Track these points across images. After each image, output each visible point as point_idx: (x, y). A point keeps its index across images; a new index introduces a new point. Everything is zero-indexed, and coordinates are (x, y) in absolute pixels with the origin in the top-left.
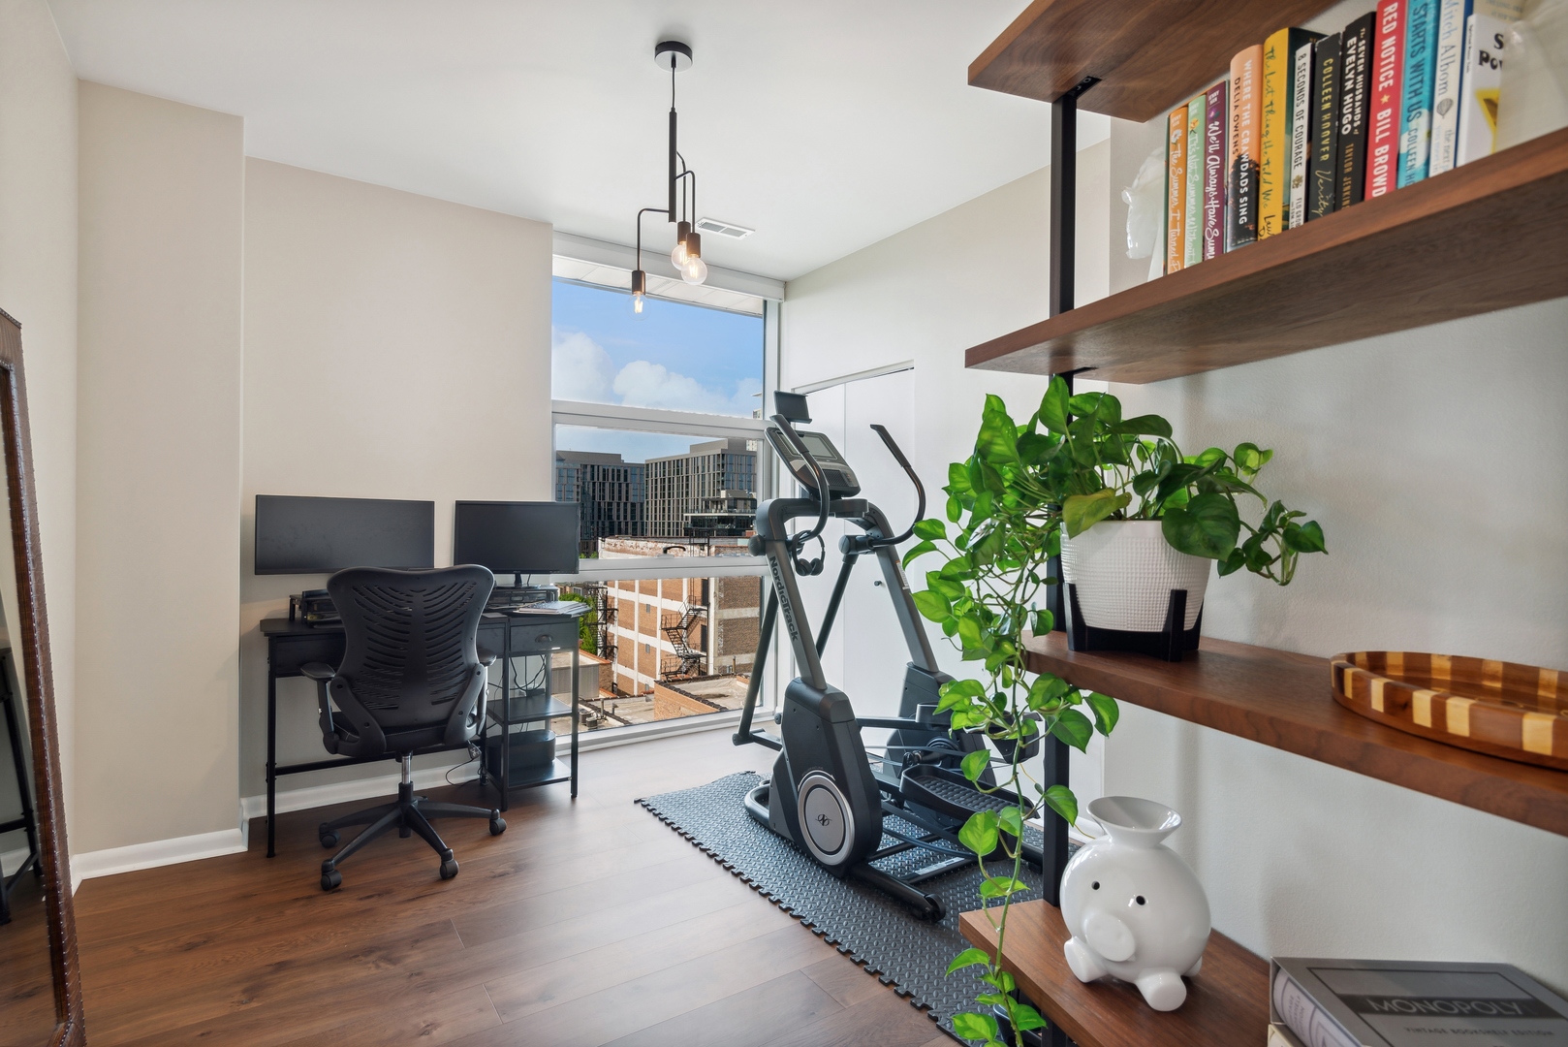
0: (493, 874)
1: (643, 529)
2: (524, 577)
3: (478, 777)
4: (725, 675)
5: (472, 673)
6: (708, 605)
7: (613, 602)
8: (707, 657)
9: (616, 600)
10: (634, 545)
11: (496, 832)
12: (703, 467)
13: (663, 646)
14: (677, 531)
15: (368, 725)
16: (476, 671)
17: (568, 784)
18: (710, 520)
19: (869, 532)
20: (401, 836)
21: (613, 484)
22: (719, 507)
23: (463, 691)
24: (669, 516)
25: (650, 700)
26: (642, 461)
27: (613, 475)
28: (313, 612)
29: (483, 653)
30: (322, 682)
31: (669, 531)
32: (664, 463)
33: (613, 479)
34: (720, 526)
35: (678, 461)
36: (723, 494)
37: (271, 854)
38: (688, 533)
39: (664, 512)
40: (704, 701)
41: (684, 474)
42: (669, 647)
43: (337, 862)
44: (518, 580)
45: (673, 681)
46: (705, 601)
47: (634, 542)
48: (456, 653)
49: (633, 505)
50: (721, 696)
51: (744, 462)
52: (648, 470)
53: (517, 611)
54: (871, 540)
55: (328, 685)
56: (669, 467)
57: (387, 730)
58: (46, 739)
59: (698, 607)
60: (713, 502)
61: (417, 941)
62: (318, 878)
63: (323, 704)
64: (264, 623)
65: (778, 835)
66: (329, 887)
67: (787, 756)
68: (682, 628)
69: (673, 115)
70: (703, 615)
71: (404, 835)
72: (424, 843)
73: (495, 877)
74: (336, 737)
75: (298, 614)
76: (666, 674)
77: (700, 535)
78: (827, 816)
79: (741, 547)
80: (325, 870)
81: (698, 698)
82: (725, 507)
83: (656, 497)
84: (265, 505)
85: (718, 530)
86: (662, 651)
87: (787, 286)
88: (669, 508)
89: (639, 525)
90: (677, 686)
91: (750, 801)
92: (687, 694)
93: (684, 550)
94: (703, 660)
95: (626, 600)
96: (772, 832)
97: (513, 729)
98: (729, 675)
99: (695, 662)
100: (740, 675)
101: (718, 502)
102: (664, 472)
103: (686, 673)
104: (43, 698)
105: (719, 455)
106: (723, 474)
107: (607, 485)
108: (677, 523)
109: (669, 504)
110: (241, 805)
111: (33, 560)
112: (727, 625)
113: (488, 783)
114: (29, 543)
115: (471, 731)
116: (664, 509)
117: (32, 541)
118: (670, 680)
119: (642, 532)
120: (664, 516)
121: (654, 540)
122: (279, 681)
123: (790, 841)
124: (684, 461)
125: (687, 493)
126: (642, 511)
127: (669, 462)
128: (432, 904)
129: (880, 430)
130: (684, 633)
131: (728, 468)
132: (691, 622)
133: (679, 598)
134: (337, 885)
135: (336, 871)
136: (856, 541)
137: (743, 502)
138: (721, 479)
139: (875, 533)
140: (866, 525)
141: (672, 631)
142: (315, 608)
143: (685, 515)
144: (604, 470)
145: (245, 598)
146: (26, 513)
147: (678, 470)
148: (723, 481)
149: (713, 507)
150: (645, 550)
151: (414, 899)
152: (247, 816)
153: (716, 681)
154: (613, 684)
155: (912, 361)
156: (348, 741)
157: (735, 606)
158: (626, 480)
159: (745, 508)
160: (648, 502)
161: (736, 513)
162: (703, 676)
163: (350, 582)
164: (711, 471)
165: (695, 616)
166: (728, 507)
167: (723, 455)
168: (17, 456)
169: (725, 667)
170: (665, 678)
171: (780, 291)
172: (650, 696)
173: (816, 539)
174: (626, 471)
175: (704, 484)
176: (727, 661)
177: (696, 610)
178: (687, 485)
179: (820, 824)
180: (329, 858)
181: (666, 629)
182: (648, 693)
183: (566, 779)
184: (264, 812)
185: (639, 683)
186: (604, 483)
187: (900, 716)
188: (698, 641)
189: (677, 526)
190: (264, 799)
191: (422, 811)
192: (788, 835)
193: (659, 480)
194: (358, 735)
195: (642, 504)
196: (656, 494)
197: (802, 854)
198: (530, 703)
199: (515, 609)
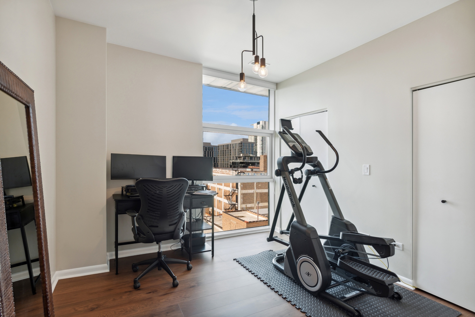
0: (190, 286)
1: (217, 165)
2: (195, 182)
3: (180, 247)
4: (244, 210)
5: (182, 215)
6: (238, 189)
7: (209, 187)
8: (238, 204)
9: (210, 187)
10: (215, 170)
11: (189, 269)
12: (235, 147)
13: (225, 201)
14: (228, 166)
15: (149, 233)
16: (183, 215)
17: (211, 252)
18: (238, 163)
19: (315, 168)
20: (159, 270)
21: (208, 152)
22: (240, 159)
23: (179, 221)
24: (225, 161)
25: (221, 217)
26: (217, 145)
27: (208, 149)
28: (129, 192)
29: (185, 208)
30: (133, 217)
31: (225, 166)
32: (223, 145)
33: (208, 150)
34: (240, 165)
35: (228, 145)
36: (241, 155)
37: (117, 274)
38: (231, 167)
39: (223, 160)
40: (238, 218)
41: (230, 149)
42: (226, 201)
43: (139, 279)
44: (193, 182)
45: (228, 212)
46: (237, 188)
47: (215, 169)
48: (177, 208)
49: (214, 158)
50: (242, 217)
51: (247, 145)
52: (219, 148)
53: (194, 193)
54: (317, 172)
55: (135, 218)
56: (225, 147)
57: (155, 234)
58: (43, 241)
59: (235, 189)
60: (238, 157)
61: (168, 313)
62: (132, 284)
63: (133, 224)
64: (114, 196)
65: (287, 276)
66: (136, 288)
67: (291, 248)
68: (230, 195)
69: (254, 16)
70: (236, 192)
71: (159, 269)
72: (165, 272)
73: (191, 287)
74: (138, 236)
75: (124, 193)
76: (226, 209)
77: (234, 167)
78: (310, 273)
79: (248, 171)
80: (135, 282)
81: (236, 217)
82: (242, 159)
83: (221, 156)
84: (114, 157)
85: (240, 166)
86: (224, 202)
87: (277, 85)
88: (225, 159)
89: (216, 164)
90: (229, 213)
91: (274, 261)
92: (232, 216)
93: (244, 173)
94: (236, 205)
95: (213, 187)
96: (285, 275)
97: (193, 233)
98: (245, 210)
99: (234, 206)
100: (248, 211)
101: (240, 157)
102: (223, 148)
103: (231, 209)
104: (42, 226)
105: (240, 143)
106: (241, 149)
107: (207, 152)
108: (228, 164)
109: (225, 158)
110: (107, 255)
111: (38, 176)
112: (244, 195)
113: (184, 250)
114: (36, 170)
115: (181, 235)
116: (223, 159)
117: (38, 169)
118: (227, 211)
119: (217, 166)
120: (223, 161)
121: (221, 169)
122: (119, 215)
123: (292, 279)
124: (230, 145)
125: (230, 155)
126: (217, 160)
127: (225, 145)
128: (171, 297)
129: (320, 132)
130: (230, 197)
131: (243, 147)
132: (233, 194)
133: (229, 186)
134: (139, 287)
135: (138, 282)
136: (311, 171)
137: (247, 157)
138: (241, 150)
139: (317, 169)
140: (314, 166)
141: (227, 196)
142: (130, 191)
143: (230, 161)
144: (206, 148)
145: (108, 187)
146: (36, 158)
147: (228, 148)
148: (241, 151)
149: (238, 159)
150: (219, 172)
151: (164, 295)
152: (109, 258)
153: (241, 212)
154: (210, 212)
155: (326, 108)
156: (142, 238)
157: (246, 189)
158: (212, 150)
159: (248, 159)
160: (219, 157)
161: (245, 161)
162: (237, 210)
163: (142, 183)
164: (238, 148)
165: (234, 192)
166: (243, 159)
167: (241, 143)
168: (32, 138)
169: (243, 208)
170: (225, 210)
171: (275, 87)
172: (221, 216)
173: (300, 171)
174: (212, 148)
175: (235, 152)
176: (244, 206)
177: (234, 190)
178: (230, 152)
179: (307, 276)
180: (136, 278)
181: (225, 196)
182: (220, 215)
183: (210, 251)
184: (114, 257)
185: (217, 212)
186: (206, 152)
187: (329, 235)
188: (235, 199)
189: (228, 165)
190: (114, 253)
191: (165, 261)
192: (292, 277)
193: (222, 151)
194: (145, 236)
195: (217, 158)
196: (221, 155)
197: (298, 284)
198: (197, 223)
199: (193, 192)
